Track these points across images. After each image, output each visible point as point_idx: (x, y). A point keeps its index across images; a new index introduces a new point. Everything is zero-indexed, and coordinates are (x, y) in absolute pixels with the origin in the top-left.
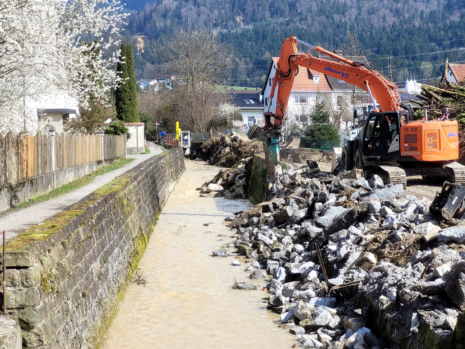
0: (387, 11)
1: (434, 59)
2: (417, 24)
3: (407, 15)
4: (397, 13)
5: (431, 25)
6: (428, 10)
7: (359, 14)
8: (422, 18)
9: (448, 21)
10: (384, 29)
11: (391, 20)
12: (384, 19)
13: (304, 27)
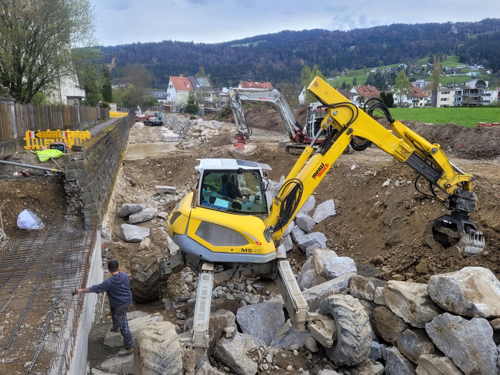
0: (215, 59)
1: (233, 79)
2: (226, 65)
3: (222, 61)
4: (218, 60)
5: (232, 65)
6: (231, 59)
7: (204, 60)
8: (228, 62)
9: (238, 64)
10: (214, 67)
11: (217, 63)
12: (214, 63)
13: (182, 64)
